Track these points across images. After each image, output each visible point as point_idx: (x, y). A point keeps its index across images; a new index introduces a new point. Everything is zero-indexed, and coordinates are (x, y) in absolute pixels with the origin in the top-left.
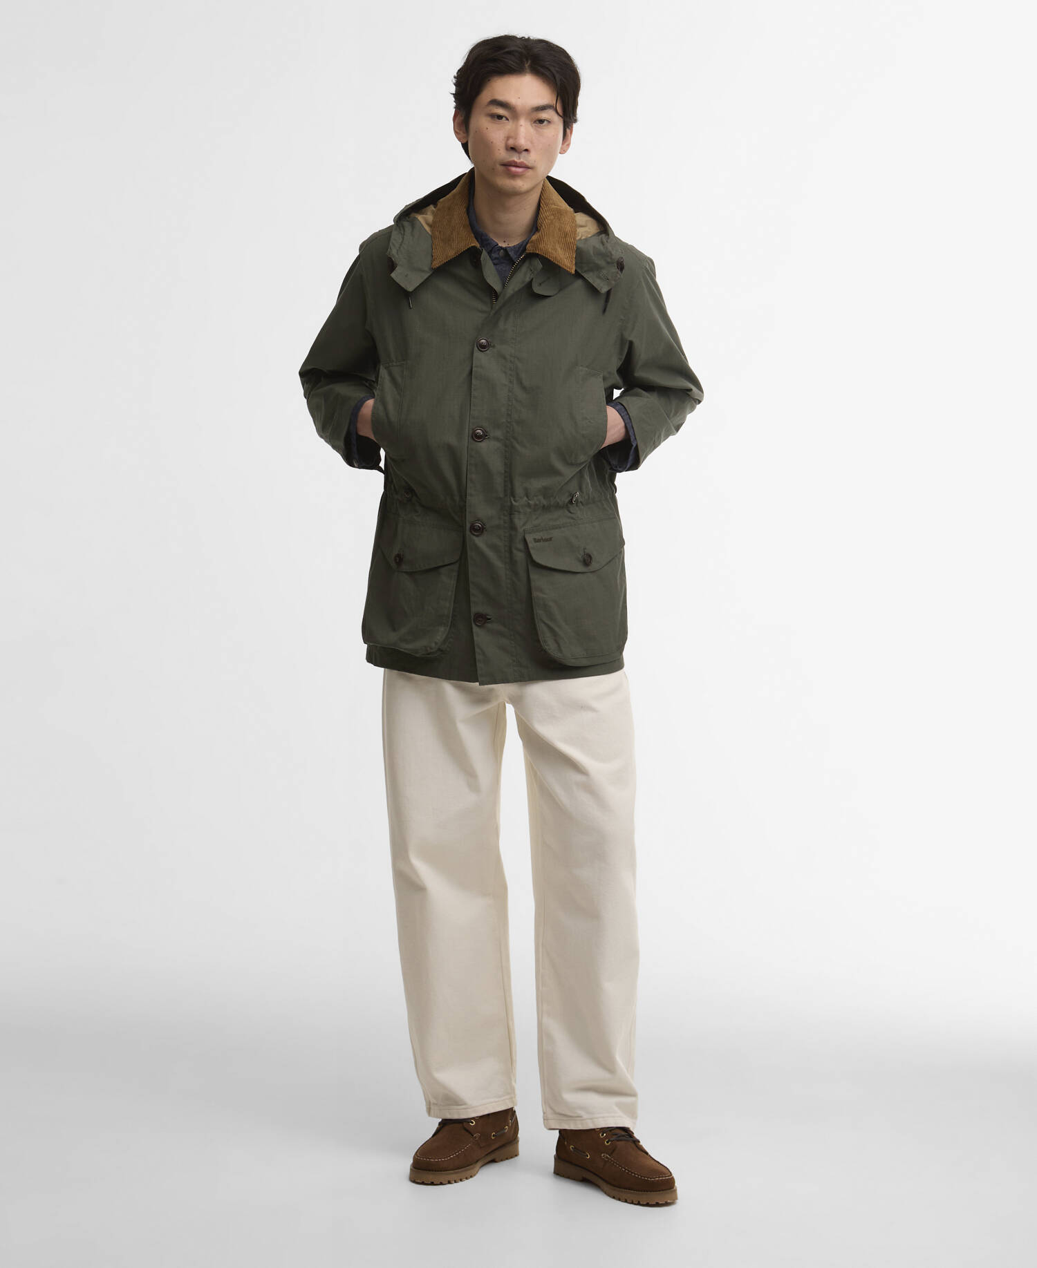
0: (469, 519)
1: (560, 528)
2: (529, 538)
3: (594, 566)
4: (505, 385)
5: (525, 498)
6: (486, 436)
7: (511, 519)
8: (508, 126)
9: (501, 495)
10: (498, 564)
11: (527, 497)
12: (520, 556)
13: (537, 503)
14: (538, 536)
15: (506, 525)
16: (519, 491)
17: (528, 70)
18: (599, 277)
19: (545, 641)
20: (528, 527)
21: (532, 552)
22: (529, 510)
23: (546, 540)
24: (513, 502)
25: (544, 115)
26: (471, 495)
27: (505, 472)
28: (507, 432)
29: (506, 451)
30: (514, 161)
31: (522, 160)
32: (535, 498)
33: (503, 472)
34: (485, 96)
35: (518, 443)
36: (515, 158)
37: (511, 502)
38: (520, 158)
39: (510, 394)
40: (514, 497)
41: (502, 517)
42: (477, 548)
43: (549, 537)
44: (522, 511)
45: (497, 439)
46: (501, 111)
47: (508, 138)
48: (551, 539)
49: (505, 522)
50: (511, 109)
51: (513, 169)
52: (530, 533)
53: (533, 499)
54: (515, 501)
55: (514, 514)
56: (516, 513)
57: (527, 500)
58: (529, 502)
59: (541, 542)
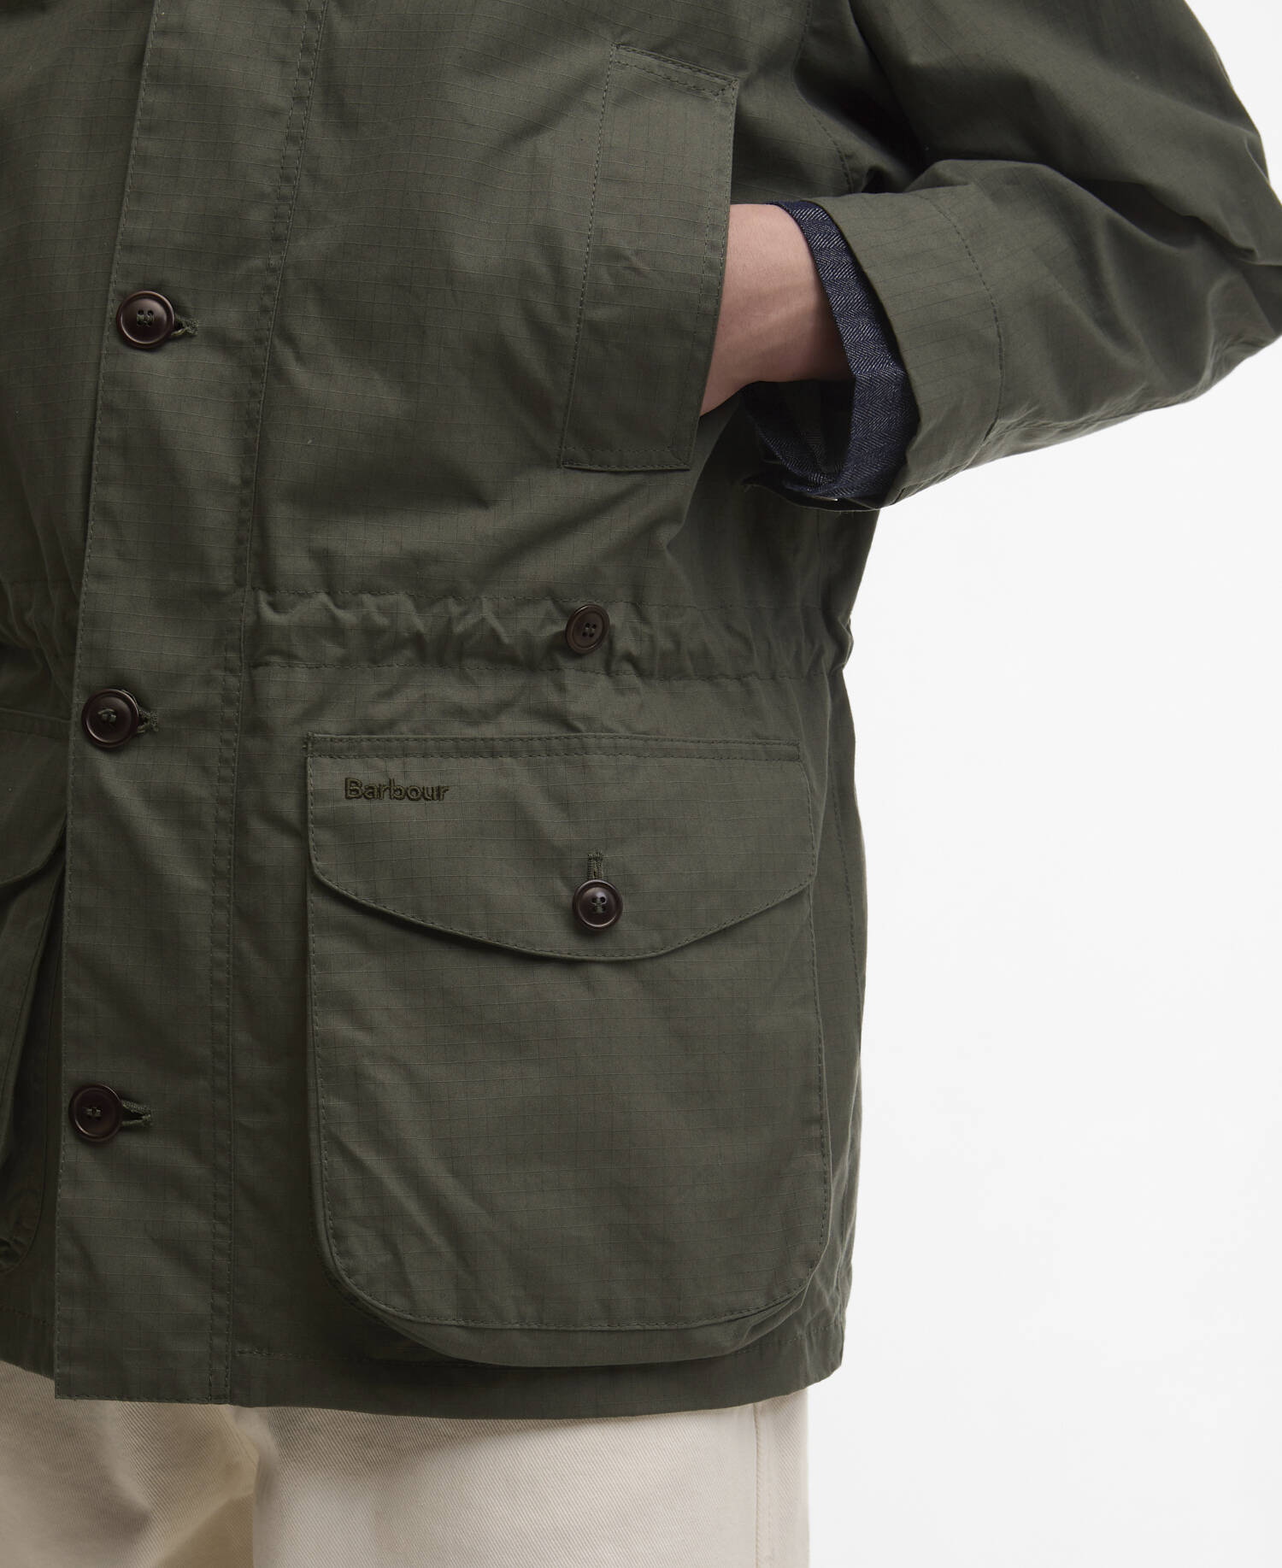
0: (85, 674)
2: (325, 778)
3: (631, 935)
4: (275, 113)
5: (323, 598)
6: (179, 326)
7: (252, 684)
9: (223, 579)
10: (184, 875)
11: (331, 593)
13: (381, 621)
15: (230, 712)
16: (293, 562)
19: (339, 1236)
20: (330, 726)
22: (333, 651)
23: (411, 795)
24: (269, 614)
26: (100, 576)
27: (246, 482)
29: (248, 392)
32: (367, 598)
33: (235, 480)
35: (300, 358)
37: (258, 613)
39: (292, 150)
40: (271, 589)
41: (219, 674)
42: (102, 803)
43: (433, 782)
44: (300, 650)
45: (220, 341)
48: (439, 793)
49: (228, 701)
52: (334, 754)
53: (361, 604)
54: (274, 606)
55: (267, 664)
56: (275, 659)
57: (332, 607)
58: (340, 613)
59: (380, 797)
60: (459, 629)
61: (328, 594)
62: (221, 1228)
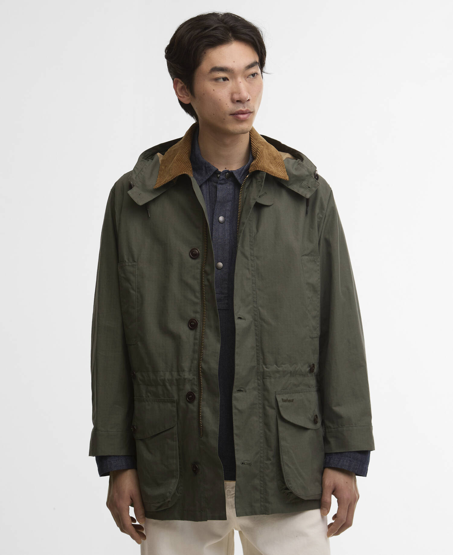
1: (299, 393)
2: (279, 398)
5: (275, 366)
7: (263, 382)
8: (230, 84)
9: (255, 364)
10: (254, 418)
11: (277, 365)
12: (272, 412)
13: (285, 369)
14: (285, 397)
17: (232, 39)
18: (301, 187)
21: (281, 409)
22: (278, 375)
23: (289, 401)
25: (253, 70)
27: (257, 346)
28: (255, 315)
29: (256, 330)
30: (241, 110)
31: (246, 108)
32: (283, 365)
34: (205, 66)
36: (241, 108)
37: (264, 370)
38: (245, 107)
39: (254, 285)
40: (265, 364)
41: (257, 381)
43: (292, 398)
44: (272, 376)
46: (222, 75)
47: (232, 94)
48: (292, 401)
49: (259, 385)
50: (230, 71)
51: (241, 116)
52: (280, 394)
53: (282, 367)
54: (266, 368)
55: (266, 378)
56: (268, 377)
57: (277, 367)
58: (278, 368)
59: (286, 402)
60: (297, 369)
61: (276, 365)
62: (262, 482)
